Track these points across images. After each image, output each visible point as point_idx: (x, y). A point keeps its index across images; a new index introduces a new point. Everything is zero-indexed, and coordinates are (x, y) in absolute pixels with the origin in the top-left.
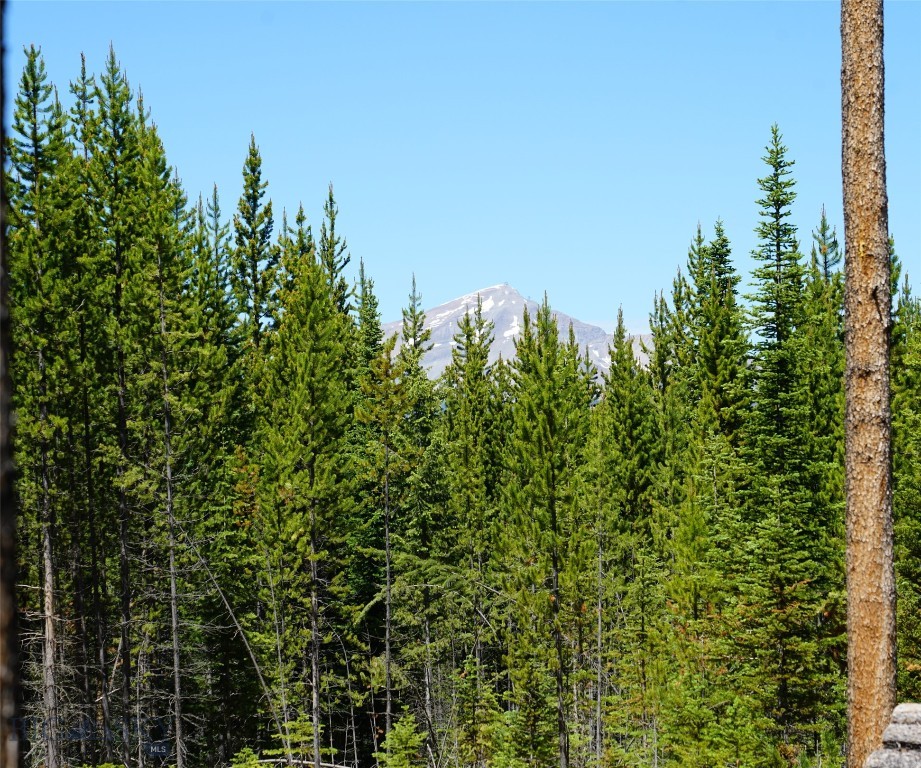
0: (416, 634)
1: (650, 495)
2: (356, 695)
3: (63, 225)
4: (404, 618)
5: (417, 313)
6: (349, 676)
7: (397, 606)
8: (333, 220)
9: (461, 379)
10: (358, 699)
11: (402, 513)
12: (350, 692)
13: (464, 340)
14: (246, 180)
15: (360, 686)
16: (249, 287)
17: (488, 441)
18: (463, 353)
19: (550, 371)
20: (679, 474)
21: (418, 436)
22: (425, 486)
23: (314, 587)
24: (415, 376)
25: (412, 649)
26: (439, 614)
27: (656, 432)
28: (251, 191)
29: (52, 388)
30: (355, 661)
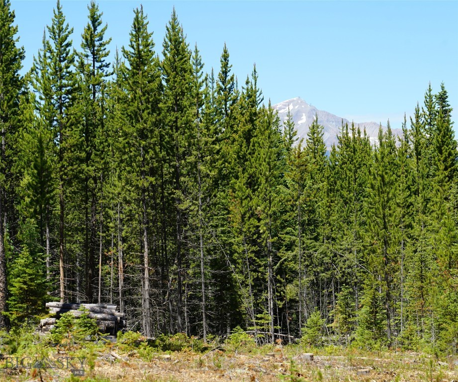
2: (279, 302)
3: (152, 90)
4: (294, 267)
5: (291, 123)
6: (276, 294)
8: (256, 80)
10: (280, 304)
12: (276, 301)
14: (222, 64)
15: (281, 298)
16: (223, 114)
23: (271, 254)
27: (414, 181)
28: (224, 69)
29: (148, 164)
30: (279, 287)
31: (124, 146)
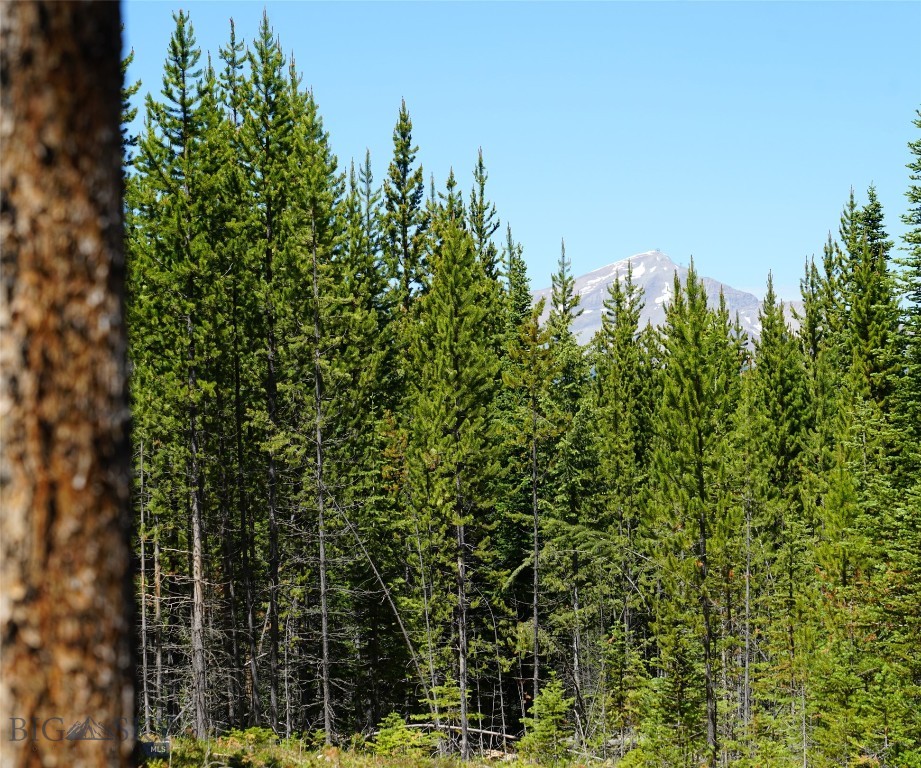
0: (566, 600)
1: (801, 461)
2: (503, 661)
3: (212, 190)
4: (552, 585)
5: (567, 278)
6: (497, 641)
7: (546, 572)
8: (483, 185)
9: (611, 345)
10: (505, 664)
11: (551, 478)
12: (497, 658)
13: (613, 305)
14: (397, 146)
15: (508, 652)
16: (399, 253)
17: (637, 407)
18: (613, 318)
19: (697, 336)
20: (829, 440)
21: (568, 401)
22: (574, 452)
23: (461, 552)
24: (564, 342)
25: (560, 615)
26: (588, 580)
27: (806, 398)
28: (401, 157)
29: (201, 353)
30: (503, 627)
31: (149, 312)
